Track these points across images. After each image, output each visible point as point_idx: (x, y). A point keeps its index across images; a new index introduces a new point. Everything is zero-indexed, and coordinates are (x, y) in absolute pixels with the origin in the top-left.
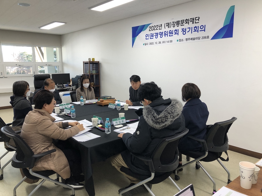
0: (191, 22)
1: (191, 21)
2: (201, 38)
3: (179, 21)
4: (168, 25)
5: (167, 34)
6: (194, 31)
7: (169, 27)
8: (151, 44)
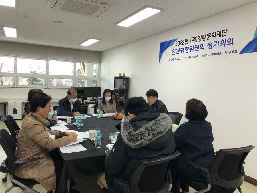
0: (218, 36)
1: (218, 34)
2: (228, 53)
3: (206, 35)
4: (194, 39)
5: (192, 49)
6: (220, 45)
7: (195, 42)
8: (177, 59)
